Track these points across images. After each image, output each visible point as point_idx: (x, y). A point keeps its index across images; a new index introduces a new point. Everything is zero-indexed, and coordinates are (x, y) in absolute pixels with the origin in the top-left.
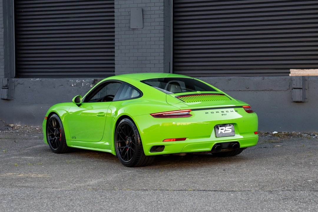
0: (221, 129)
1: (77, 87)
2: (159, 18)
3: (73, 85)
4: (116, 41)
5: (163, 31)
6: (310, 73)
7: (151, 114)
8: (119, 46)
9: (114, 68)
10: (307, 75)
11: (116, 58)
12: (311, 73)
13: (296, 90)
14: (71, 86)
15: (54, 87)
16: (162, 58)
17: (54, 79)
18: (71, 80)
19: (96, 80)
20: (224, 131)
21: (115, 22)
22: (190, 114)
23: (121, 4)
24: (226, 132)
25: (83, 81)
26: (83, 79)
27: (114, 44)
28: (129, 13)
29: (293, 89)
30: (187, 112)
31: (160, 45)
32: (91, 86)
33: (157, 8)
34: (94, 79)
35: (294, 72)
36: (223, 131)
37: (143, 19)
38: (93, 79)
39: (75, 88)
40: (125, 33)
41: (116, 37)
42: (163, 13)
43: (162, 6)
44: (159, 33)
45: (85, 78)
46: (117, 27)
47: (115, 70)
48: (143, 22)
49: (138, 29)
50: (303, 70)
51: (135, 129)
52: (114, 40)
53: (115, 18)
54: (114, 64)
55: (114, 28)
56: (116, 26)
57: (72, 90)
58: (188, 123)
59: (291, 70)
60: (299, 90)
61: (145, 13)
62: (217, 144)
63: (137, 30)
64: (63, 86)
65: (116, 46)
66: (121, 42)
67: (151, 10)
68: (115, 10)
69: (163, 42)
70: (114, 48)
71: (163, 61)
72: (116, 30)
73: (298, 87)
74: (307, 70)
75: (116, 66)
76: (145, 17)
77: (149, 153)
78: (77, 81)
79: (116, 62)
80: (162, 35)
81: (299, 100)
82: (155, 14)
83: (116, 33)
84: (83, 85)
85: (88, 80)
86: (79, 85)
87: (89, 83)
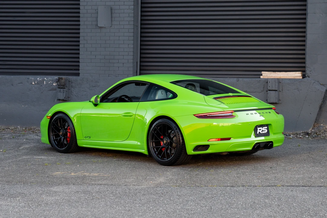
0: (260, 130)
1: (38, 85)
2: (129, 17)
3: (33, 83)
4: (81, 39)
5: (132, 31)
6: (281, 76)
7: (194, 115)
8: (84, 44)
9: (79, 66)
11: (81, 56)
12: (283, 76)
13: (271, 91)
14: (32, 83)
15: (12, 85)
16: (132, 57)
17: (12, 77)
18: (32, 78)
19: (60, 78)
20: (262, 132)
21: (81, 19)
22: (233, 115)
23: (87, 2)
24: (263, 132)
25: (45, 79)
26: (45, 77)
27: (79, 41)
28: (97, 11)
29: (268, 91)
30: (230, 113)
31: (129, 44)
32: (54, 84)
33: (127, 7)
34: (59, 78)
35: (266, 75)
36: (260, 131)
37: (111, 17)
38: (56, 77)
39: (36, 86)
40: (91, 31)
41: (81, 35)
42: (133, 12)
43: (132, 5)
44: (129, 32)
45: (47, 76)
46: (82, 25)
47: (80, 69)
48: (112, 21)
49: (106, 28)
50: (274, 73)
51: (176, 129)
52: (79, 37)
53: (81, 15)
54: (79, 62)
55: (80, 26)
56: (81, 23)
57: (33, 88)
58: (230, 124)
59: (263, 72)
60: (274, 92)
61: (113, 11)
62: (257, 143)
63: (104, 28)
64: (22, 84)
65: (81, 44)
66: (87, 40)
67: (120, 9)
68: (81, 7)
69: (133, 41)
70: (79, 46)
71: (132, 61)
72: (81, 27)
73: (274, 89)
74: (279, 73)
75: (81, 64)
76: (114, 15)
77: (193, 152)
78: (38, 79)
79: (81, 60)
80: (132, 34)
81: (274, 102)
82: (124, 13)
83: (81, 31)
84: (45, 83)
85: (50, 78)
86: (40, 83)
87: (52, 81)
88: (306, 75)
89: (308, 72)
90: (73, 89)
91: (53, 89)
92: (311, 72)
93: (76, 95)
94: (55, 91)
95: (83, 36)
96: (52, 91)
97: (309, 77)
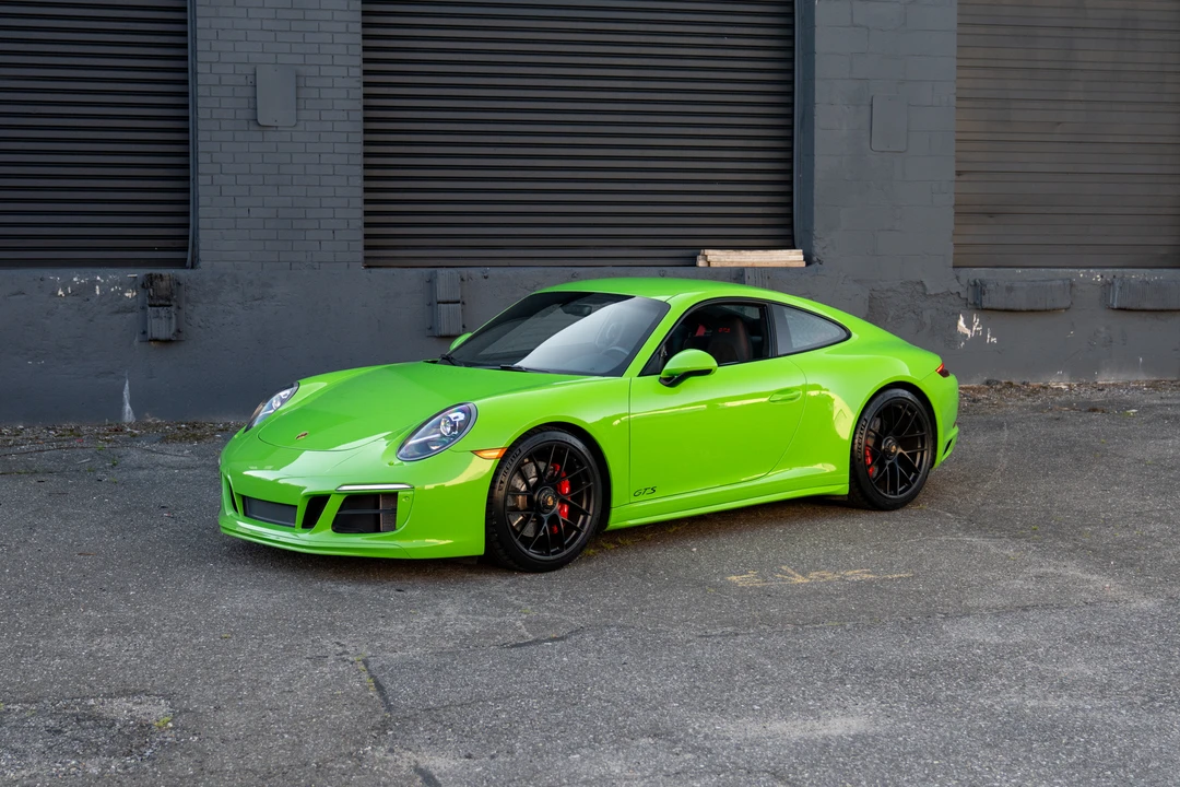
1: (76, 298)
2: (348, 98)
3: (60, 293)
4: (202, 159)
5: (360, 138)
8: (212, 174)
10: (750, 265)
11: (202, 212)
14: (55, 294)
16: (359, 213)
18: (54, 276)
19: (156, 277)
21: (201, 102)
23: (219, 52)
25: (98, 278)
26: (97, 274)
31: (350, 176)
32: (127, 295)
33: (343, 72)
35: (718, 258)
37: (297, 99)
38: (135, 274)
39: (70, 300)
40: (234, 137)
41: (201, 147)
42: (358, 85)
43: (357, 67)
44: (348, 142)
45: (102, 270)
46: (203, 119)
47: (200, 246)
48: (297, 109)
49: (279, 129)
50: (737, 252)
56: (202, 114)
57: (61, 306)
59: (705, 252)
61: (303, 83)
63: (274, 129)
64: (23, 296)
65: (202, 174)
66: (220, 163)
67: (320, 76)
69: (361, 168)
71: (360, 223)
74: (748, 253)
75: (202, 234)
76: (304, 93)
78: (75, 279)
79: (202, 222)
80: (359, 149)
82: (333, 87)
84: (98, 292)
85: (114, 275)
86: (84, 292)
87: (121, 285)
88: (815, 259)
89: (817, 250)
90: (191, 308)
91: (127, 309)
92: (825, 250)
93: (202, 324)
94: (129, 315)
95: (208, 152)
96: (120, 316)
97: (820, 262)
